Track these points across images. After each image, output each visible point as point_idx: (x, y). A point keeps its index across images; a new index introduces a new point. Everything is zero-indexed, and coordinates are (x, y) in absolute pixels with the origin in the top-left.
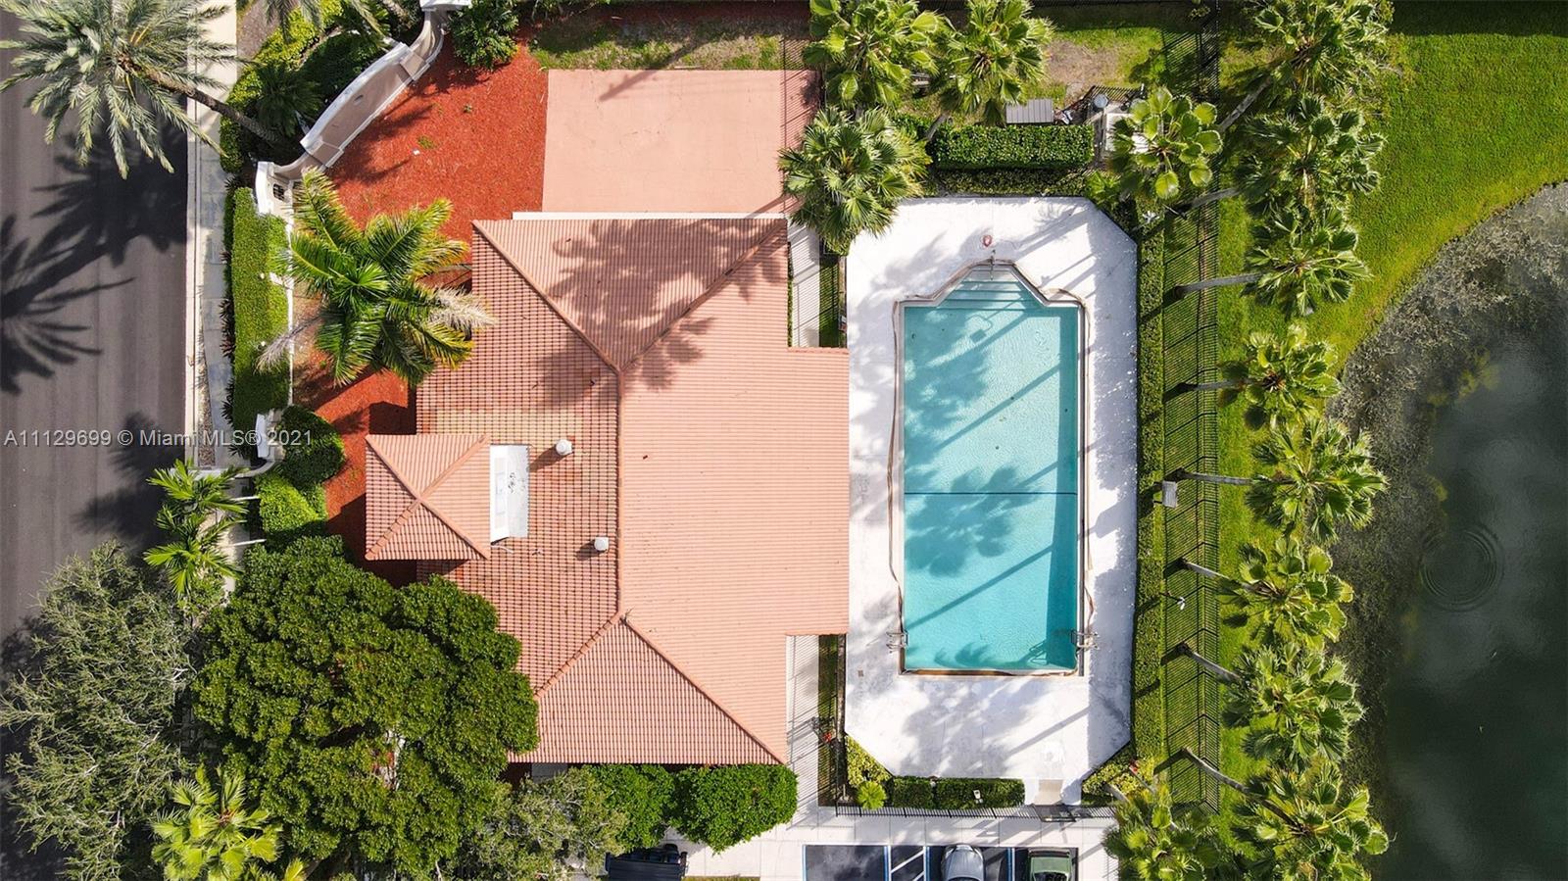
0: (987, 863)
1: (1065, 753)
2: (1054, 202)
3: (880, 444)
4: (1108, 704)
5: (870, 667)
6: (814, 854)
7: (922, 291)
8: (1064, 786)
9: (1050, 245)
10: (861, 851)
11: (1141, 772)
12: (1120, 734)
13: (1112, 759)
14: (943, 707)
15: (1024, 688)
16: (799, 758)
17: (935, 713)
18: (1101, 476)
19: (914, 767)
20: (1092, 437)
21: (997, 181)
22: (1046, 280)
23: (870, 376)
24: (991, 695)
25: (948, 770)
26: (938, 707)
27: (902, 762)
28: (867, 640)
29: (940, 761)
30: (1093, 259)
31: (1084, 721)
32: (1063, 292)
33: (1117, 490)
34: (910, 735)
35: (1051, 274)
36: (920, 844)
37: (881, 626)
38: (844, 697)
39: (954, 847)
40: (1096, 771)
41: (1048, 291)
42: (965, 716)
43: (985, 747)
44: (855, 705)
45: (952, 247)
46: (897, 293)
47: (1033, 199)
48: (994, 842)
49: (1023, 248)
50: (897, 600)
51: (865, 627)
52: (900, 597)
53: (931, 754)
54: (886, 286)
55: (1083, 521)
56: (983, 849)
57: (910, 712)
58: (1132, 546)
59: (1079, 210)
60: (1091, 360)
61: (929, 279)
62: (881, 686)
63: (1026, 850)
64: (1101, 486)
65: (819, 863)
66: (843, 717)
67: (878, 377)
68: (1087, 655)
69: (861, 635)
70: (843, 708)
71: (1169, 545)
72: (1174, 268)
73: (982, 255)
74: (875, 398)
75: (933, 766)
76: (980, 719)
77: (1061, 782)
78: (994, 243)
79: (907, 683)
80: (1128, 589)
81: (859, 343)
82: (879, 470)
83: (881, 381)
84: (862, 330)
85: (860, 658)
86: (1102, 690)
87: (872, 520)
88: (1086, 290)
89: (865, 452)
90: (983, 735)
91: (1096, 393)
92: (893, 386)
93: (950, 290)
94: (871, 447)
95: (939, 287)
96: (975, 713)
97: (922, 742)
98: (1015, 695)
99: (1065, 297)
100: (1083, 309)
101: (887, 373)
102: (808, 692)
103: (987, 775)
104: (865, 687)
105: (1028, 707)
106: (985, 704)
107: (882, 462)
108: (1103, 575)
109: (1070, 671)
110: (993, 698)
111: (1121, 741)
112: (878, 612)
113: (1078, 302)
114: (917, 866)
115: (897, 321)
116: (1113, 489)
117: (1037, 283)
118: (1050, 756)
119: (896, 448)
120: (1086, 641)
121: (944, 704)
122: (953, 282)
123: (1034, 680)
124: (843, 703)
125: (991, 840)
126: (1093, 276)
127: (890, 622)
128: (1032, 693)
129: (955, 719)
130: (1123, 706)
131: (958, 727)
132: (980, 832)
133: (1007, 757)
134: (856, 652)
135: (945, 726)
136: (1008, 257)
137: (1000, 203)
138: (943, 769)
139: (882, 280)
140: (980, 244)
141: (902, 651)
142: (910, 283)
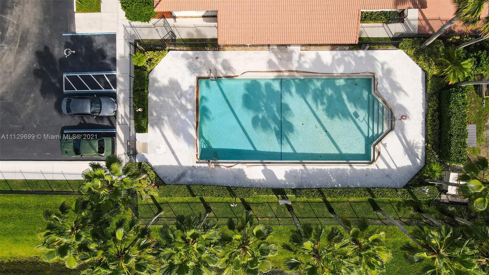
0: (108, 118)
1: (160, 155)
2: (423, 150)
3: (307, 66)
4: (183, 175)
5: (201, 63)
6: (112, 38)
7: (379, 86)
8: (145, 154)
9: (402, 147)
10: (114, 60)
11: (152, 189)
12: (169, 180)
13: (158, 176)
14: (181, 97)
15: (191, 136)
16: (157, 30)
17: (179, 93)
18: (291, 171)
19: (153, 83)
20: (309, 167)
21: (434, 121)
22: (385, 145)
23: (339, 62)
24: (187, 120)
25: (152, 99)
26: (182, 94)
27: (156, 78)
28: (213, 61)
29: (156, 96)
30: (395, 168)
31: (175, 163)
32: (379, 153)
33: (284, 179)
34: (169, 81)
35: (388, 148)
36: (118, 88)
37: (220, 67)
38: (186, 50)
39: (116, 103)
40: (152, 169)
41: (380, 146)
42: (178, 107)
43: (163, 117)
44: (183, 56)
45: (401, 100)
46: (379, 74)
47: (424, 139)
48: (119, 122)
49: (400, 135)
50: (232, 75)
51: (220, 60)
52: (233, 77)
53: (159, 92)
54: (383, 68)
55: (269, 163)
56: (115, 116)
57: (180, 81)
58: (258, 186)
59: (418, 161)
60: (346, 167)
61: (386, 90)
62: (192, 68)
63: (115, 136)
64: (286, 172)
65: (108, 40)
66: (177, 50)
67: (339, 66)
68: (206, 165)
69: (216, 58)
70: (181, 50)
71: (258, 204)
72: (389, 206)
73: (397, 115)
74: (329, 64)
75: (154, 93)
76: (176, 114)
77: (147, 153)
78: (403, 120)
79: (193, 80)
80: (237, 184)
81: (355, 56)
82: (294, 66)
83: (337, 67)
84: (361, 58)
85: (205, 58)
86: (189, 172)
87: (270, 62)
88: (380, 164)
89: (303, 59)
90: (168, 116)
91: (331, 169)
92: (335, 73)
93: (380, 100)
94: (305, 62)
95: (382, 95)
96: (179, 113)
97: (165, 87)
98: (188, 132)
99: (376, 154)
100: (371, 163)
101: (341, 70)
102: (189, 34)
103: (149, 118)
104: (191, 60)
105: (182, 137)
106: (183, 117)
107: (298, 67)
108: (244, 172)
109: (198, 157)
110: (186, 121)
111: (166, 180)
112: (226, 65)
113: (374, 161)
114: (107, 86)
115: (365, 74)
116: (285, 177)
117: (384, 141)
118: (159, 148)
119: (305, 74)
120: (213, 164)
121: (183, 97)
122: (384, 102)
123: (194, 139)
124: (183, 50)
125: (120, 120)
126: (386, 168)
127: (222, 72)
128: (188, 139)
129: (175, 103)
130: (182, 181)
131: (172, 104)
132: (123, 115)
133: (158, 127)
134: (208, 56)
135: (173, 98)
136: (396, 127)
137: (422, 124)
138: (152, 97)
139: (386, 67)
140: (402, 114)
141: (208, 78)
142: (384, 80)
